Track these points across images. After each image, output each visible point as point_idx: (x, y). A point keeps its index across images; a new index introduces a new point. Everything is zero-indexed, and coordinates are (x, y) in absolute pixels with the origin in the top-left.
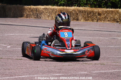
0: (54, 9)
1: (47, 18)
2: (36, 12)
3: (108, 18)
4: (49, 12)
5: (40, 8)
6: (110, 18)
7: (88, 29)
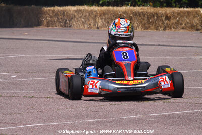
0: (92, 11)
1: (81, 27)
2: (63, 16)
3: (181, 24)
4: (85, 16)
5: (70, 10)
6: (185, 25)
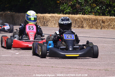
0: (60, 17)
1: (53, 26)
2: (43, 20)
3: (111, 26)
4: (56, 20)
5: (47, 16)
6: (113, 26)
7: (92, 36)
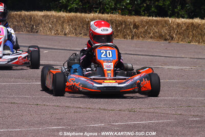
0: (59, 17)
2: (30, 22)
3: (150, 33)
4: (52, 22)
5: (37, 15)
6: (153, 34)
